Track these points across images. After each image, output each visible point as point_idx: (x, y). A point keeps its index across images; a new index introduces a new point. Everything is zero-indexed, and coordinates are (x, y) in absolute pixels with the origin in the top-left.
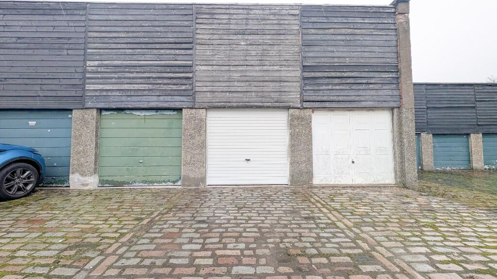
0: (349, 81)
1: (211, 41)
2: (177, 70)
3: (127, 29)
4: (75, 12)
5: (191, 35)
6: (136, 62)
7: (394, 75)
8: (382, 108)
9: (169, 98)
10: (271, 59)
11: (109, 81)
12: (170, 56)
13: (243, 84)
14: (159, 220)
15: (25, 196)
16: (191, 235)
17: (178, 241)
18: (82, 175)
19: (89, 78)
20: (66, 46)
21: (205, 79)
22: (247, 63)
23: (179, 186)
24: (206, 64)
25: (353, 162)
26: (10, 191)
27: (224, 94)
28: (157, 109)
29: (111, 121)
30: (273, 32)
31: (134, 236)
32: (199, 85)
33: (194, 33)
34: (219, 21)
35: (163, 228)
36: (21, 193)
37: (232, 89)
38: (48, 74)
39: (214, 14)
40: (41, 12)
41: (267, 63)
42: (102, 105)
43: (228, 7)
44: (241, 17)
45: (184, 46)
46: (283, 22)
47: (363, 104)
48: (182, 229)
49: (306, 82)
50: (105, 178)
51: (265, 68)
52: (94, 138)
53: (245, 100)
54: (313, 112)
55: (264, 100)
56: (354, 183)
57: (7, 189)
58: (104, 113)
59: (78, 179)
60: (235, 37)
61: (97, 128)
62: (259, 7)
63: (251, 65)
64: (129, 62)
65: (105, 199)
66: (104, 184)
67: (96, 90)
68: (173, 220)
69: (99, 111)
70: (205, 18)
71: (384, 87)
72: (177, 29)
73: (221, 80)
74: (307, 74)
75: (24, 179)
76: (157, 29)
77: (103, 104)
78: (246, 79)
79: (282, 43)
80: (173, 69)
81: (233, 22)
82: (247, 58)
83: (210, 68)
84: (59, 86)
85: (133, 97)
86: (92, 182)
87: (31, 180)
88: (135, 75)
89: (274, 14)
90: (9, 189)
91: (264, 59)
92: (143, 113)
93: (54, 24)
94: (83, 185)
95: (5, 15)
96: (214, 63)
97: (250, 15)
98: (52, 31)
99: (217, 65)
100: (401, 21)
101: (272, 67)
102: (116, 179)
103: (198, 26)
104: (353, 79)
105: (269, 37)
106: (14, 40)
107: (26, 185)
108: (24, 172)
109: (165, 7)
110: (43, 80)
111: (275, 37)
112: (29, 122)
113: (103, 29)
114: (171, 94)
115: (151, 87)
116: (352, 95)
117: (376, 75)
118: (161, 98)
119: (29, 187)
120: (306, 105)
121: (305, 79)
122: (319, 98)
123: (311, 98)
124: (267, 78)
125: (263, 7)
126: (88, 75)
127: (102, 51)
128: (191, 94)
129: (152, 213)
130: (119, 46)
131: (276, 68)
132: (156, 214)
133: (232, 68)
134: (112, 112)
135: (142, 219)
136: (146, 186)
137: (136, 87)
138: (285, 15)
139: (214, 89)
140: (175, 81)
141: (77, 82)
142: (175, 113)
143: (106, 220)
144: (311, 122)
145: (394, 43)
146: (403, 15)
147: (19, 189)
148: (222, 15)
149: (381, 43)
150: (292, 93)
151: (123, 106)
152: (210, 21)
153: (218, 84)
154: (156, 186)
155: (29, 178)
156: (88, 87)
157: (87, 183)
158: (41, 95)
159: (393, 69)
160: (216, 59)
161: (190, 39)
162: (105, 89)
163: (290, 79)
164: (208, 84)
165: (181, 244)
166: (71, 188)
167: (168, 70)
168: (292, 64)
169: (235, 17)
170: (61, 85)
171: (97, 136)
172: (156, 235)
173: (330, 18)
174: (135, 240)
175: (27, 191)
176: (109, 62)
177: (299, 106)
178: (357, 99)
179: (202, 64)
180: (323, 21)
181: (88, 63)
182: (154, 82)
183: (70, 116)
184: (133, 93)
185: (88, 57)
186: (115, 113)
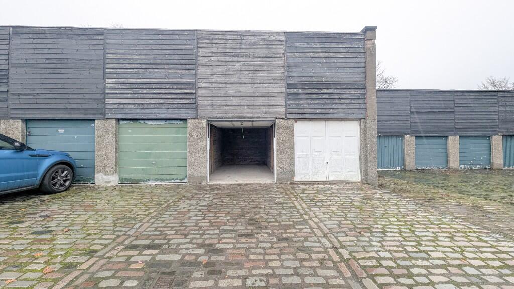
0: (324, 97)
1: (211, 62)
2: (183, 87)
3: (139, 52)
4: (95, 37)
5: (193, 57)
6: (148, 80)
7: (361, 92)
8: (352, 119)
9: (176, 111)
10: (261, 78)
11: (126, 96)
12: (177, 75)
13: (237, 99)
14: (174, 205)
15: (66, 190)
16: (196, 213)
17: (188, 215)
18: (106, 174)
19: (108, 94)
20: (88, 66)
21: (206, 95)
22: (240, 81)
23: (185, 182)
24: (206, 81)
25: (327, 163)
26: (55, 186)
27: (221, 107)
28: (166, 120)
29: (128, 129)
30: (262, 55)
31: (158, 214)
32: (201, 100)
33: (196, 56)
34: (217, 45)
35: (177, 209)
36: (62, 188)
37: (229, 103)
38: (74, 91)
39: (213, 39)
40: (65, 36)
41: (258, 81)
42: (120, 117)
43: (224, 33)
44: (235, 42)
45: (188, 67)
46: (270, 46)
47: (336, 116)
48: (190, 209)
49: (289, 97)
50: (124, 177)
51: (256, 85)
52: (114, 143)
53: (239, 112)
54: (296, 122)
55: (254, 112)
56: (328, 180)
57: (53, 185)
58: (122, 122)
59: (102, 177)
60: (231, 59)
61: (116, 135)
62: (250, 34)
63: (244, 83)
64: (142, 80)
65: (128, 192)
66: (123, 182)
67: (115, 104)
68: (183, 205)
69: (117, 121)
70: (206, 43)
71: (353, 102)
72: (182, 52)
73: (219, 95)
74: (291, 90)
75: (64, 177)
76: (164, 51)
77: (121, 115)
78: (240, 94)
79: (270, 65)
80: (179, 86)
81: (228, 46)
82: (241, 77)
83: (210, 85)
84: (83, 100)
85: (147, 110)
86: (114, 179)
87: (68, 178)
88: (147, 91)
89: (264, 40)
90: (55, 184)
91: (255, 78)
92: (155, 123)
93: (77, 47)
94: (106, 182)
95: (34, 39)
96: (214, 81)
97: (243, 41)
98: (75, 53)
99: (216, 83)
100: (369, 46)
101: (261, 85)
102: (133, 177)
103: (199, 50)
104: (328, 95)
105: (259, 59)
106: (43, 61)
107: (65, 181)
108: (63, 172)
109: (171, 32)
110: (70, 95)
111: (264, 59)
112: (59, 130)
113: (119, 51)
114: (177, 106)
115: (160, 101)
116: (327, 108)
117: (348, 91)
118: (170, 111)
119: (67, 183)
120: (289, 116)
121: (288, 95)
122: (300, 111)
123: (294, 111)
124: (257, 94)
125: (254, 33)
126: (107, 91)
127: (118, 70)
128: (195, 106)
129: (168, 201)
130: (133, 66)
131: (266, 85)
132: (170, 201)
133: (228, 86)
134: (128, 122)
135: (161, 205)
136: (158, 183)
137: (148, 101)
138: (273, 41)
139: (214, 103)
140: (181, 96)
141: (98, 97)
142: (181, 122)
143: (136, 206)
144: (293, 130)
145: (363, 65)
146: (371, 41)
147: (61, 185)
148: (220, 40)
149: (352, 65)
150: (277, 107)
151: (137, 117)
152: (210, 45)
153: (217, 99)
154: (166, 183)
155: (66, 176)
156: (107, 101)
157: (109, 180)
158: (69, 108)
159: (361, 86)
160: (215, 77)
161: (193, 61)
162: (122, 103)
163: (276, 95)
164: (209, 99)
165: (190, 217)
166: (97, 184)
167: (175, 87)
168: (278, 82)
169: (230, 41)
170: (85, 99)
171: (116, 141)
172: (173, 213)
173: (310, 44)
174: (160, 216)
175: (66, 186)
176: (125, 80)
177: (284, 117)
178: (331, 111)
179: (203, 82)
180: (304, 46)
181: (107, 81)
182: (163, 97)
183: (93, 125)
184: (145, 107)
185: (107, 75)
186: (131, 122)
